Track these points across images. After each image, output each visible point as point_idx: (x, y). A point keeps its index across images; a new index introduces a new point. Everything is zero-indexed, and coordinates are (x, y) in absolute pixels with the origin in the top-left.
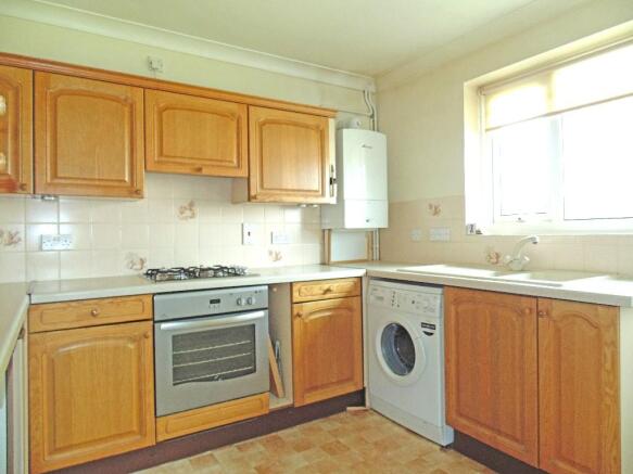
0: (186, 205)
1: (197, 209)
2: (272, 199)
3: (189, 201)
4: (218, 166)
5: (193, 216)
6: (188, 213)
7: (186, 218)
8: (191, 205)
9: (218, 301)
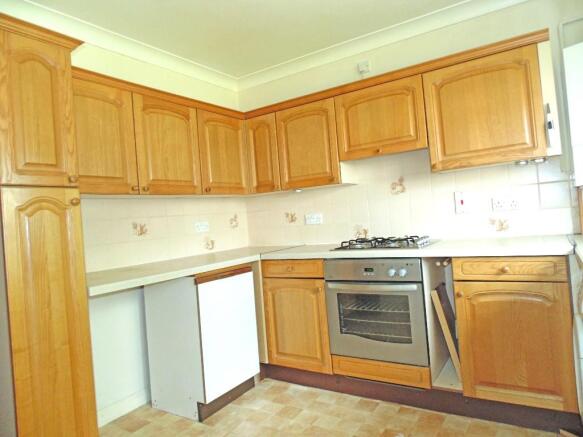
0: (397, 181)
1: (404, 184)
2: (458, 164)
3: (398, 178)
4: (398, 143)
5: (403, 191)
6: (399, 188)
7: (397, 193)
8: (401, 180)
9: (371, 270)
